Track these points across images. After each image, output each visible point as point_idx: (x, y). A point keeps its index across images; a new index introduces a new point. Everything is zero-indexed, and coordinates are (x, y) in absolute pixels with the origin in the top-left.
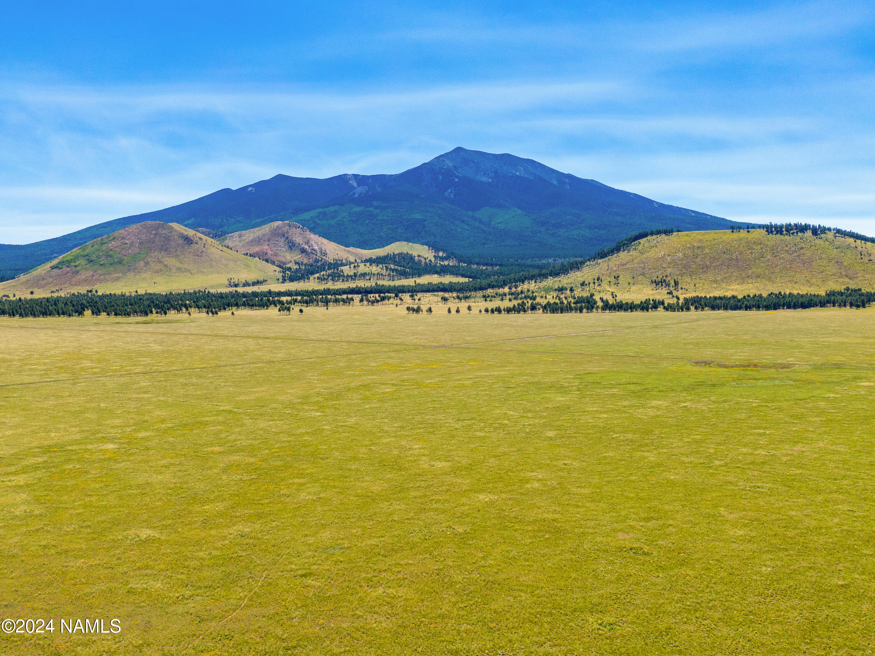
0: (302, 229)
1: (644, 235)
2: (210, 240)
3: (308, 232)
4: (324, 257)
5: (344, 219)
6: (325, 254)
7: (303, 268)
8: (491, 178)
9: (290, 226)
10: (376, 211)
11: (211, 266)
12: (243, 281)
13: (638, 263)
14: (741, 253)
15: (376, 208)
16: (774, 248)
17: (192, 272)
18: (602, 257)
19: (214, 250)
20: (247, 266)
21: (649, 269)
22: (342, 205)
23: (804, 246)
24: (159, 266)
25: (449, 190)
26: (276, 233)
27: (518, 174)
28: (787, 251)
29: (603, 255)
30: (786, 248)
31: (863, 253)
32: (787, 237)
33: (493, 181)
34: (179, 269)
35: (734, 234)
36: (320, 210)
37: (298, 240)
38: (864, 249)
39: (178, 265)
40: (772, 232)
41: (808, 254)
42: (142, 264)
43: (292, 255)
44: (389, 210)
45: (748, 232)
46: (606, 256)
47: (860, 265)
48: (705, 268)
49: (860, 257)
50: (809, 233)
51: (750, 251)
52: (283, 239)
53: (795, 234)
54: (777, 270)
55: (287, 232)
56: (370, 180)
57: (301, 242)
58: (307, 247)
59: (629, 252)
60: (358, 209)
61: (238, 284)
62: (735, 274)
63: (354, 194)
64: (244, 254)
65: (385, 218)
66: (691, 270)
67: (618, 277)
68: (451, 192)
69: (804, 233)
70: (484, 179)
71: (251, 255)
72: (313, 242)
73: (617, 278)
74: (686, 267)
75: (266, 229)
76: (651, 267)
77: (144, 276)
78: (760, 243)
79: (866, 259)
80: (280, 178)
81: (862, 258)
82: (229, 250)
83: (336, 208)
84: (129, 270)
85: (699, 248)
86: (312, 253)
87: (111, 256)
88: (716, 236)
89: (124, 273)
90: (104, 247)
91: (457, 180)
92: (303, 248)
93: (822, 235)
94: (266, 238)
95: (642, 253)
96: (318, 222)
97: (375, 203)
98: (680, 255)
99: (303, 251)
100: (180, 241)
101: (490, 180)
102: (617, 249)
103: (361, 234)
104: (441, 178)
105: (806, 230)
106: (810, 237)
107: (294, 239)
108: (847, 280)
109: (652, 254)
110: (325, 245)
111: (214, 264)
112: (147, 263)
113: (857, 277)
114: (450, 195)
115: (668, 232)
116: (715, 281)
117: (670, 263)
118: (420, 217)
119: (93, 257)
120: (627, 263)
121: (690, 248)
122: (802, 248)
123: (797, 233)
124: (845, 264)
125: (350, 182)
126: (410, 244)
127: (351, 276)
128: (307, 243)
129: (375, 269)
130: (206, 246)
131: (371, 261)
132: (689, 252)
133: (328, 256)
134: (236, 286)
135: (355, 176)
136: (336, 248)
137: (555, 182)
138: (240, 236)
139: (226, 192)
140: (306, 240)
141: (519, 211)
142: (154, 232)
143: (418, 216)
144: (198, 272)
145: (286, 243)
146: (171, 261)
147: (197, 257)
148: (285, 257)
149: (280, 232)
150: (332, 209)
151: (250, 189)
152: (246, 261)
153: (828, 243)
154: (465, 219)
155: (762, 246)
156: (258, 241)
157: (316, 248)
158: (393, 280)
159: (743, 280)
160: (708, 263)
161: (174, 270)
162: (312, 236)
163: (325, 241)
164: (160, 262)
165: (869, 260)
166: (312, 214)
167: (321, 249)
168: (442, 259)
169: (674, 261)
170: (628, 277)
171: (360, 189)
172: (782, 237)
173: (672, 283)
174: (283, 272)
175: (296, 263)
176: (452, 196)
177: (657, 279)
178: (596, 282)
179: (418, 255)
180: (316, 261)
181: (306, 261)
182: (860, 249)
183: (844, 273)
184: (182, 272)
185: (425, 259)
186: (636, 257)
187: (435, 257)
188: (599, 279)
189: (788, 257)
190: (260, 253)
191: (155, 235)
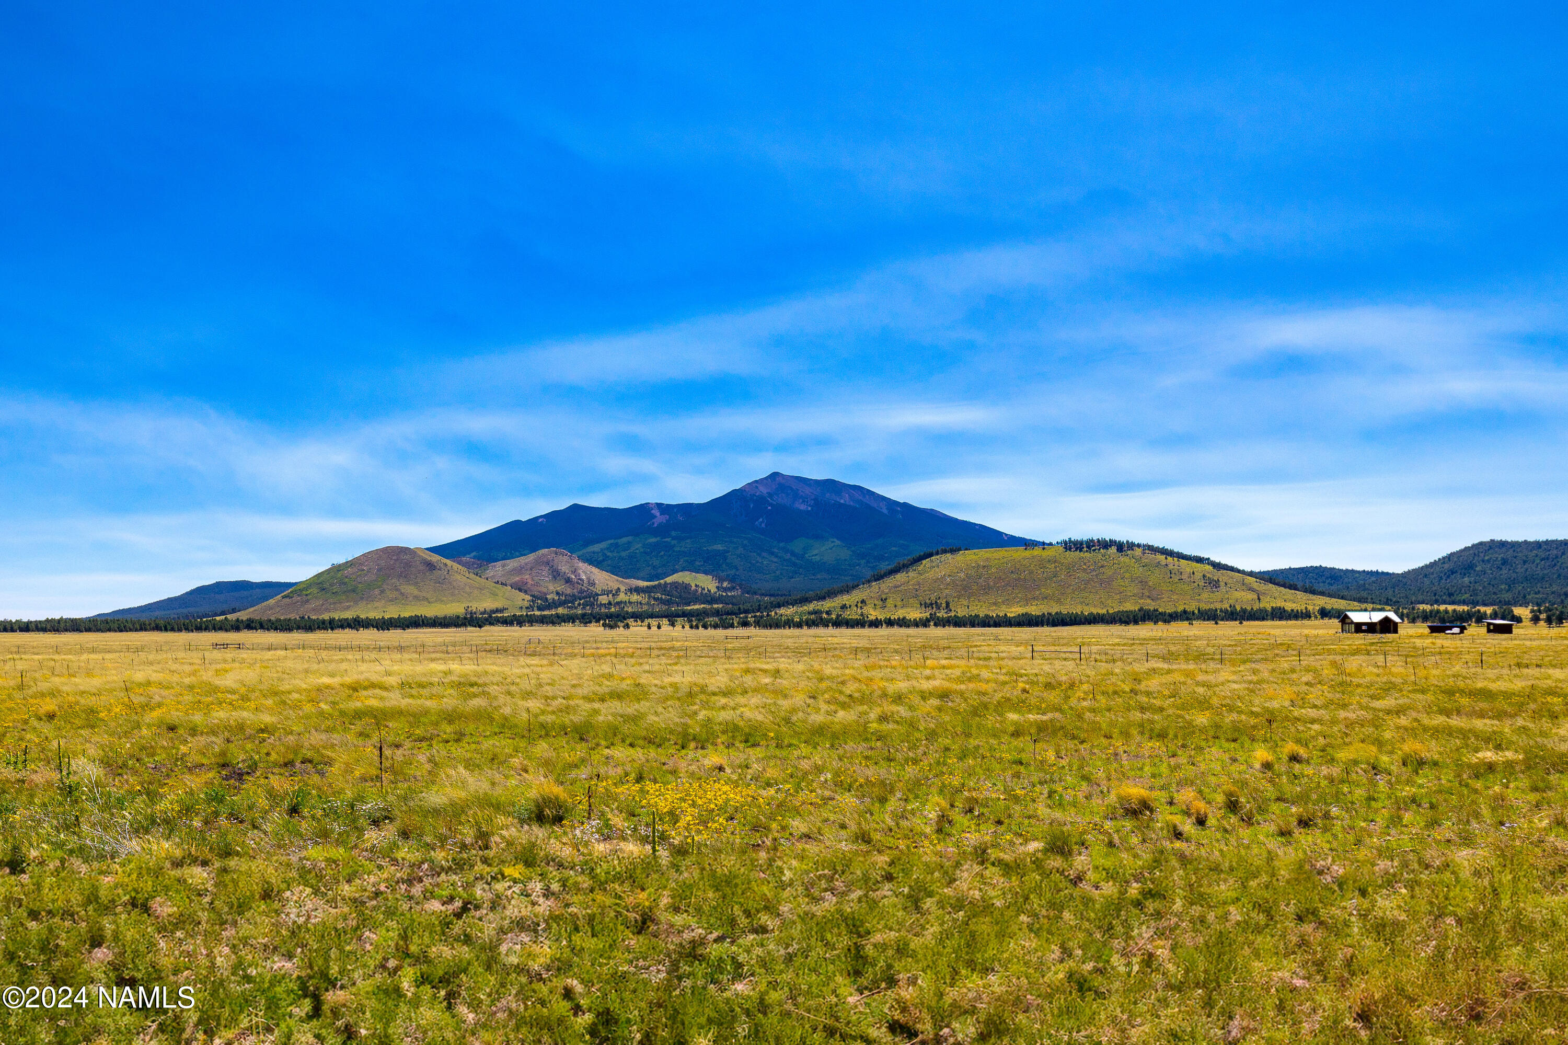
0: (570, 556)
1: (930, 555)
2: (456, 566)
3: (576, 560)
4: (590, 587)
5: (637, 551)
6: (593, 584)
7: (564, 597)
8: (810, 506)
9: (556, 553)
10: (673, 542)
11: (453, 595)
12: (484, 609)
13: (914, 585)
14: (1031, 572)
15: (674, 538)
16: (1071, 565)
17: (431, 600)
18: (876, 580)
19: (459, 577)
20: (495, 595)
21: (924, 591)
22: (637, 535)
23: (1105, 563)
24: (395, 594)
25: (761, 519)
26: (539, 562)
27: (842, 501)
28: (1084, 570)
29: (879, 577)
30: (1084, 566)
31: (1173, 572)
32: (1087, 554)
33: (812, 509)
34: (416, 598)
35: (1027, 552)
36: (612, 541)
37: (564, 568)
38: (1176, 567)
39: (416, 592)
40: (1070, 549)
41: (1109, 572)
42: (377, 592)
43: (556, 585)
44: (688, 541)
45: (1043, 550)
46: (882, 579)
47: (1168, 584)
48: (987, 589)
49: (1169, 575)
50: (1113, 550)
51: (1042, 570)
52: (548, 568)
53: (1097, 551)
54: (1069, 591)
55: (553, 560)
56: (676, 509)
57: (567, 571)
58: (574, 576)
59: (907, 573)
60: (653, 540)
61: (475, 611)
62: (1020, 595)
63: (654, 523)
64: (496, 583)
65: (683, 549)
66: (970, 591)
67: (886, 599)
68: (763, 522)
69: (1109, 548)
70: (803, 507)
71: (502, 584)
72: (580, 572)
73: (884, 600)
74: (965, 588)
75: (531, 557)
76: (926, 588)
77: (376, 604)
78: (1056, 561)
79: (1176, 579)
80: (575, 508)
81: (1171, 577)
82: (478, 578)
83: (630, 538)
84: (362, 598)
85: (984, 567)
86: (578, 583)
87: (345, 584)
88: (1006, 554)
90: (339, 575)
91: (770, 508)
92: (569, 578)
93: (1129, 552)
94: (529, 566)
95: (921, 574)
96: (609, 554)
97: (673, 533)
98: (962, 575)
99: (568, 581)
100: (422, 568)
101: (810, 509)
102: (896, 571)
103: (654, 566)
104: (751, 505)
105: (1110, 546)
106: (1114, 553)
107: (560, 568)
108: (1149, 601)
109: (931, 575)
110: (595, 574)
111: (456, 592)
112: (382, 592)
113: (1162, 598)
114: (760, 525)
115: (953, 551)
116: (995, 604)
117: (948, 584)
118: (721, 548)
119: (326, 585)
120: (901, 584)
121: (973, 567)
122: (1102, 567)
123: (1100, 549)
124: (1150, 583)
125: (653, 512)
126: (695, 573)
127: (605, 604)
128: (574, 572)
131: (638, 590)
132: (972, 572)
133: (596, 585)
134: (471, 613)
135: (659, 505)
136: (607, 577)
137: (885, 511)
138: (503, 566)
139: (517, 522)
140: (573, 569)
141: (838, 542)
142: (395, 558)
143: (719, 547)
144: (436, 601)
145: (551, 571)
146: (410, 589)
147: (438, 585)
148: (547, 586)
149: (546, 560)
150: (625, 540)
151: (540, 520)
152: (494, 589)
153: (1134, 560)
154: (776, 550)
155: (1057, 564)
156: (520, 570)
157: (584, 577)
159: (1027, 602)
161: (411, 598)
162: (581, 564)
163: (595, 570)
164: (397, 590)
165: (1181, 580)
166: (603, 545)
167: (588, 579)
168: (725, 590)
169: (953, 582)
170: (899, 599)
171: (660, 518)
172: (1082, 554)
173: (944, 605)
174: (533, 601)
175: (558, 593)
176: (763, 525)
177: (928, 602)
178: (859, 605)
179: (696, 586)
180: (581, 591)
181: (569, 591)
182: (1171, 567)
183: (1147, 594)
184: (420, 600)
185: (704, 589)
186: (913, 578)
187: (717, 587)
188: (863, 602)
189: (1085, 576)
190: (516, 583)
191: (396, 560)
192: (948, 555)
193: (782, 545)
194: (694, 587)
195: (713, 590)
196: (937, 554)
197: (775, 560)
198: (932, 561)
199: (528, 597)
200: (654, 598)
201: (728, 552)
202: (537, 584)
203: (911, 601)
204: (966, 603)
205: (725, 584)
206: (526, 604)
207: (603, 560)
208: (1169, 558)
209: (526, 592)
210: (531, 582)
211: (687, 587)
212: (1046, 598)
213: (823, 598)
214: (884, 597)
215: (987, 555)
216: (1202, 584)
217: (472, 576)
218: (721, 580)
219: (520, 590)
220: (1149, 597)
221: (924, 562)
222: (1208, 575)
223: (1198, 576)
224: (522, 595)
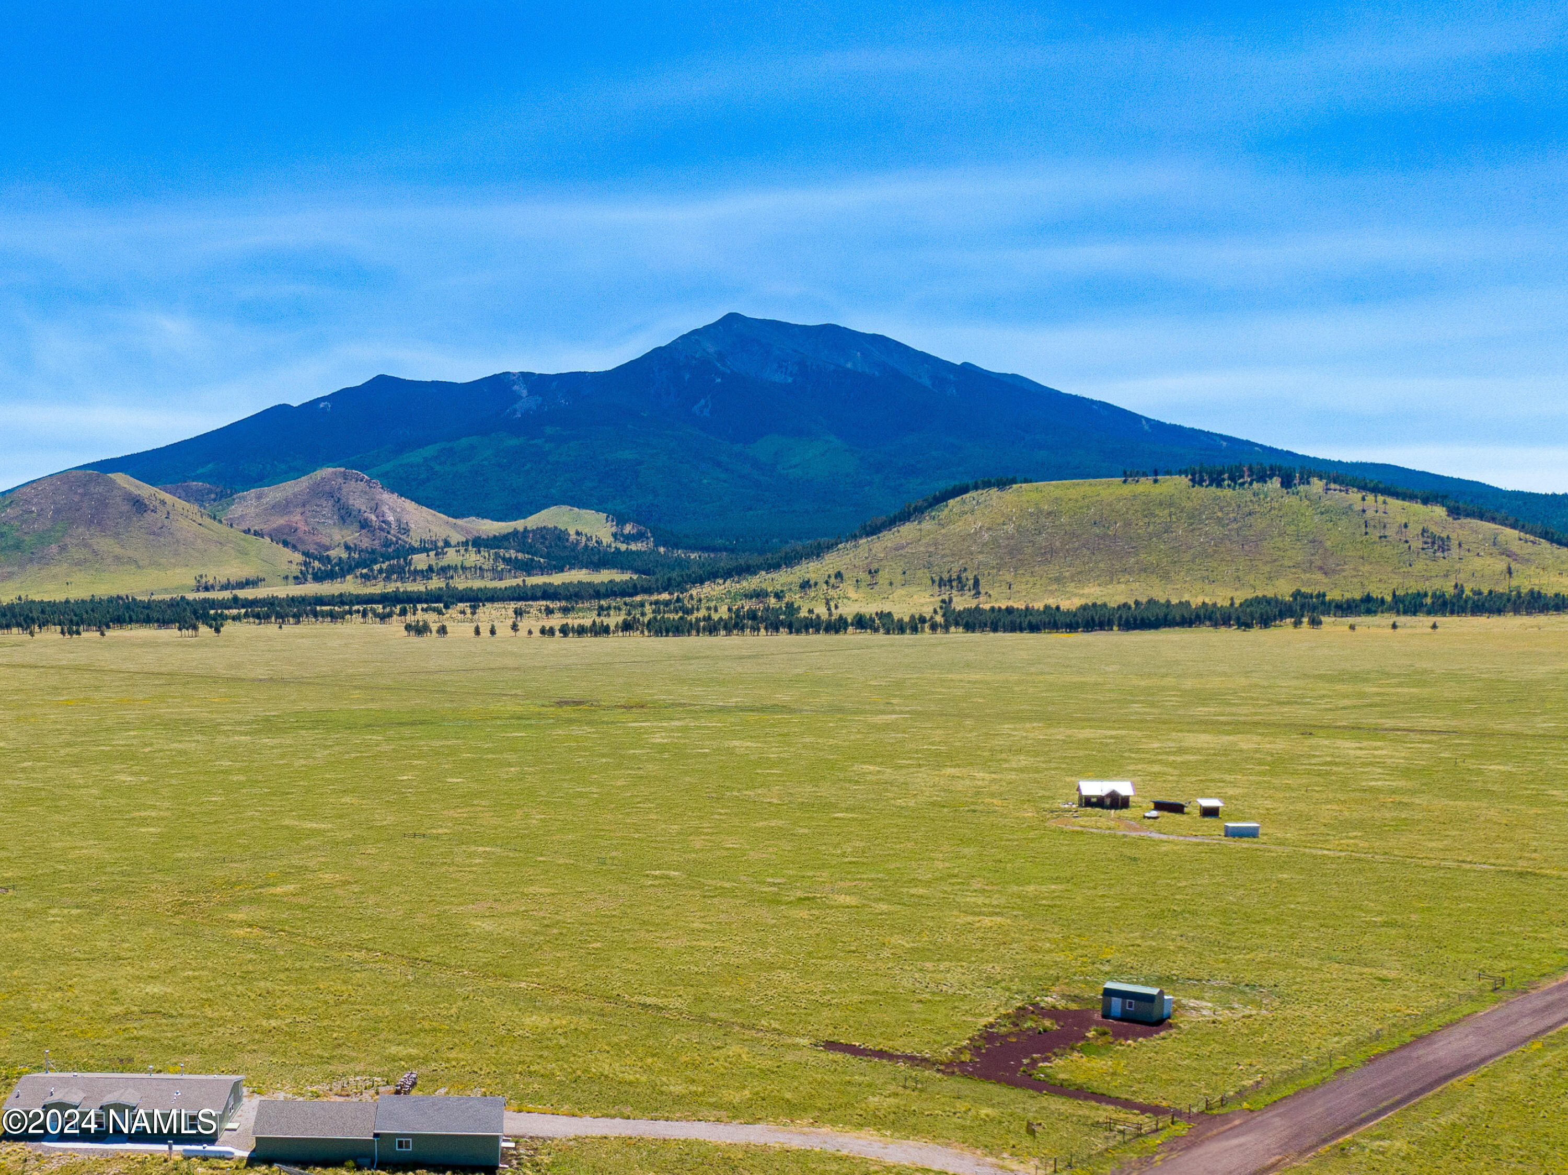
0: (368, 482)
1: (964, 490)
2: (181, 504)
3: (378, 489)
4: (402, 537)
5: (486, 463)
6: (407, 531)
7: (357, 556)
8: (791, 375)
9: (345, 477)
10: (547, 447)
11: (176, 554)
12: (224, 580)
13: (928, 545)
14: (1128, 524)
15: (550, 439)
16: (1197, 513)
17: (141, 563)
18: (868, 535)
19: (184, 523)
20: (243, 553)
21: (943, 556)
22: (486, 433)
23: (1257, 508)
24: (84, 553)
25: (703, 402)
26: (318, 492)
27: (849, 365)
28: (1219, 520)
29: (873, 530)
30: (1220, 514)
31: (1372, 523)
32: (1228, 492)
33: (794, 381)
34: (117, 559)
35: (1125, 486)
36: (445, 443)
37: (358, 502)
38: (1380, 514)
39: (118, 550)
40: (1200, 483)
41: (1260, 524)
42: (54, 549)
43: (344, 532)
44: (572, 444)
45: (1156, 481)
46: (880, 531)
47: (1359, 546)
48: (1048, 554)
49: (1363, 530)
50: (1275, 483)
51: (1147, 520)
52: (331, 503)
53: (1246, 485)
54: (1187, 557)
55: (340, 489)
56: (554, 384)
57: (363, 508)
58: (373, 518)
59: (920, 522)
60: (513, 442)
61: (213, 587)
62: (1102, 565)
63: (515, 411)
64: (245, 532)
65: (563, 459)
66: (1020, 557)
67: (878, 572)
68: (706, 406)
69: (1266, 482)
70: (778, 378)
71: (256, 533)
72: (385, 509)
73: (873, 573)
74: (1013, 551)
75: (303, 483)
76: (947, 551)
77: (55, 570)
78: (1171, 505)
79: (1375, 534)
80: (382, 384)
81: (1366, 533)
82: (216, 523)
83: (474, 439)
84: (31, 561)
85: (1050, 513)
86: (382, 529)
87: (3, 535)
88: (1087, 493)
89: (22, 566)
91: (719, 380)
92: (366, 520)
93: (1301, 488)
94: (300, 500)
95: (943, 526)
96: (437, 468)
97: (549, 430)
98: (1010, 528)
99: (364, 525)
100: (125, 510)
101: (790, 380)
102: (904, 517)
103: (514, 490)
104: (687, 377)
105: (1271, 476)
106: (1276, 490)
107: (351, 502)
108: (1319, 576)
109: (958, 527)
110: (408, 513)
111: (182, 549)
112: (63, 549)
113: (1343, 570)
114: (702, 412)
115: (1005, 483)
116: (1058, 580)
117: (984, 545)
118: (630, 457)
120: (908, 544)
121: (1031, 514)
122: (1250, 514)
123: (1251, 484)
124: (1328, 544)
125: (516, 388)
126: (576, 509)
127: (422, 571)
128: (375, 509)
129: (472, 558)
130: (171, 517)
131: (478, 543)
132: (1028, 524)
133: (411, 533)
134: (207, 589)
135: (526, 377)
136: (429, 518)
138: (259, 498)
139: (281, 411)
140: (373, 504)
141: (836, 442)
142: (80, 491)
143: (627, 455)
144: (150, 564)
145: (336, 509)
146: (105, 544)
147: (151, 537)
148: (330, 536)
149: (327, 488)
150: (464, 441)
151: (322, 405)
152: (242, 543)
153: (1307, 503)
154: (725, 459)
155: (1172, 509)
156: (284, 507)
157: (391, 518)
158: (501, 579)
159: (1112, 576)
160: (1058, 544)
161: (109, 561)
162: (386, 496)
163: (410, 505)
164: (86, 545)
165: (1380, 537)
166: (430, 451)
167: (399, 521)
168: (628, 539)
169: (995, 540)
170: (900, 571)
171: (526, 401)
172: (1219, 492)
173: (971, 582)
174: (306, 564)
175: (347, 547)
176: (706, 413)
177: (946, 576)
178: (832, 580)
179: (578, 533)
180: (387, 544)
181: (366, 543)
182: (1370, 513)
183: (1319, 563)
184: (123, 564)
185: (589, 539)
186: (929, 533)
187: (615, 535)
188: (839, 575)
189: (1217, 531)
190: (278, 530)
191: (83, 495)
192: (994, 492)
193: (738, 447)
194: (573, 537)
195: (607, 539)
196: (976, 487)
197: (723, 476)
198: (964, 502)
199: (298, 557)
200: (504, 559)
201: (641, 463)
202: (313, 532)
203: (920, 573)
204: (1009, 577)
205: (628, 529)
206: (295, 570)
207: (428, 479)
208: (1370, 498)
209: (294, 548)
210: (302, 527)
211: (560, 536)
212: (1145, 570)
213: (774, 566)
214: (874, 566)
215: (1058, 493)
216: (1417, 544)
217: (208, 521)
218: (621, 520)
219: (286, 544)
220: (1321, 568)
221: (951, 502)
222: (1435, 529)
223: (1414, 530)
224: (288, 553)
